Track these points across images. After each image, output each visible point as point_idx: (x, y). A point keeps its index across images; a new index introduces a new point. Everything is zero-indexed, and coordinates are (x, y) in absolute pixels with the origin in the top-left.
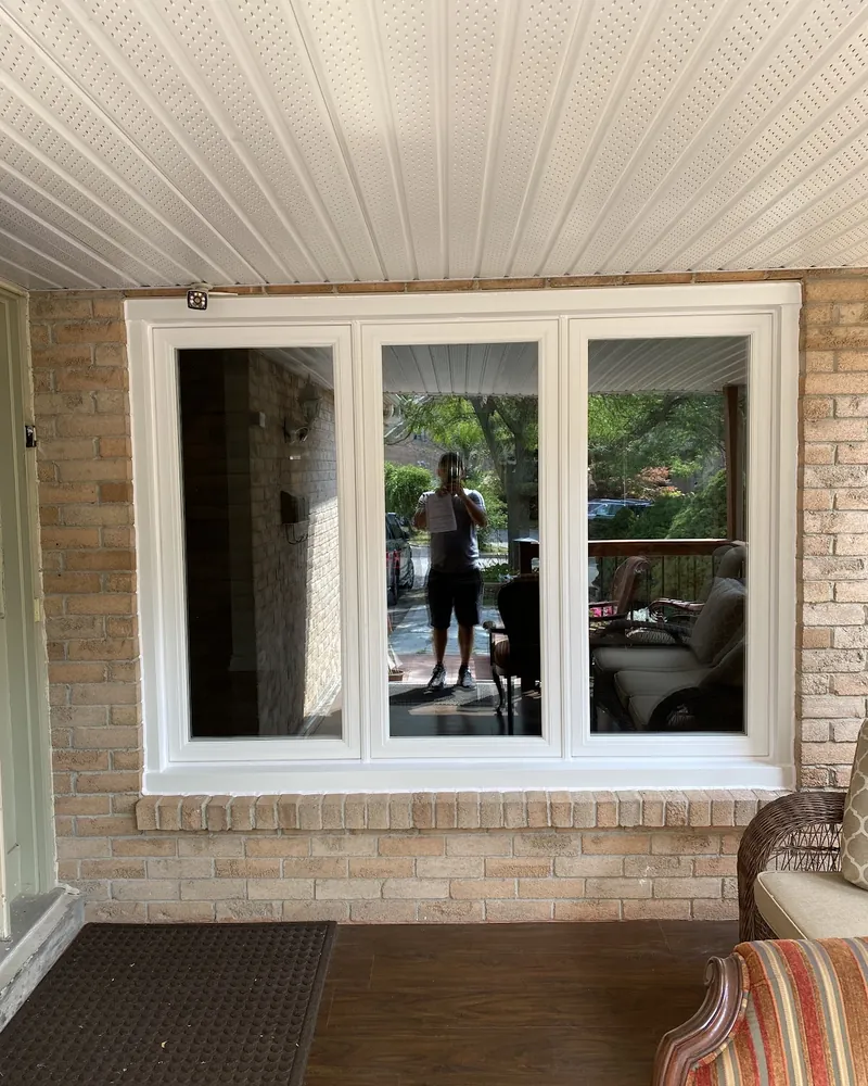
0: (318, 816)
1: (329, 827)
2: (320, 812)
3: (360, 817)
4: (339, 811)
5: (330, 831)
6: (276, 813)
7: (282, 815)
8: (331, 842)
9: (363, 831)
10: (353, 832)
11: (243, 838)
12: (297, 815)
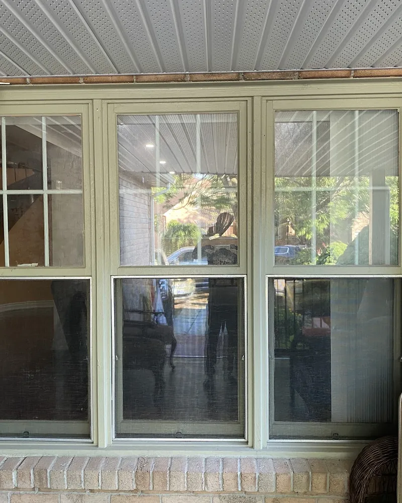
0: (64, 479)
1: (72, 487)
2: (65, 476)
3: (96, 481)
4: (80, 476)
5: (74, 490)
6: (32, 476)
7: (37, 478)
8: (75, 498)
9: (99, 491)
10: (92, 491)
11: (9, 493)
12: (49, 478)
